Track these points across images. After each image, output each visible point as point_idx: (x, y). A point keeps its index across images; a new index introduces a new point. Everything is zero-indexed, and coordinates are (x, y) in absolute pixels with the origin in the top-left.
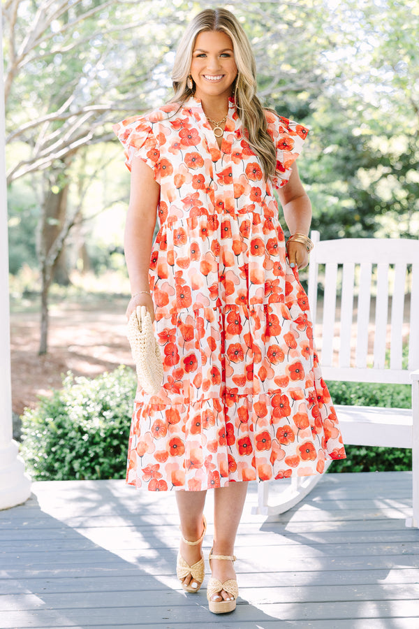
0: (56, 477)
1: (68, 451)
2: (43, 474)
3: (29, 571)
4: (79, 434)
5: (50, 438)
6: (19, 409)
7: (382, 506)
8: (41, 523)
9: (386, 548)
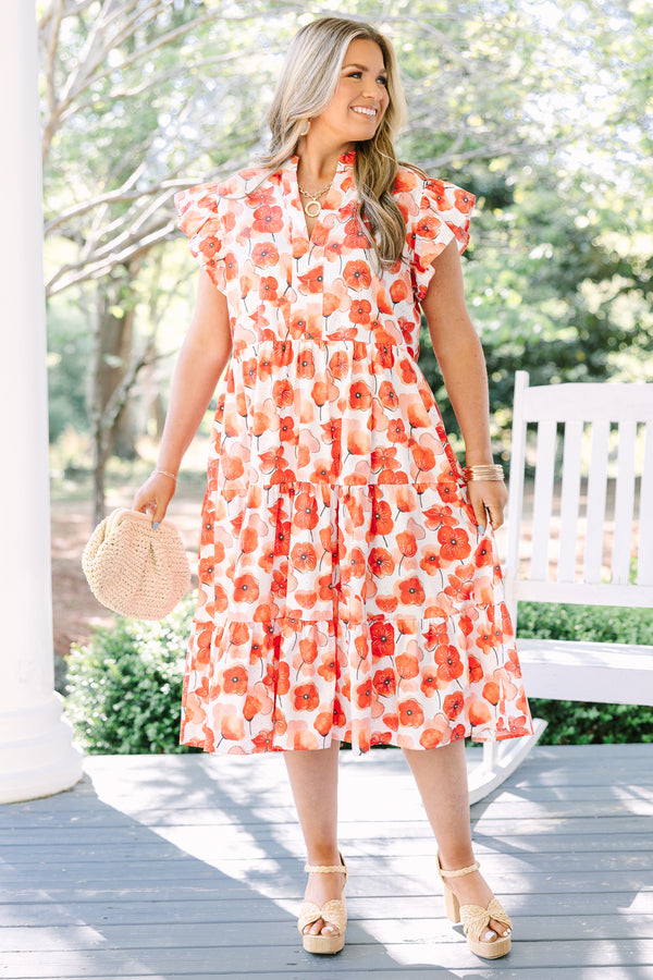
0: (120, 750)
1: (138, 709)
2: (99, 744)
3: (80, 891)
4: (156, 684)
5: (111, 690)
6: (62, 646)
7: (624, 795)
8: (99, 818)
9: (632, 860)
